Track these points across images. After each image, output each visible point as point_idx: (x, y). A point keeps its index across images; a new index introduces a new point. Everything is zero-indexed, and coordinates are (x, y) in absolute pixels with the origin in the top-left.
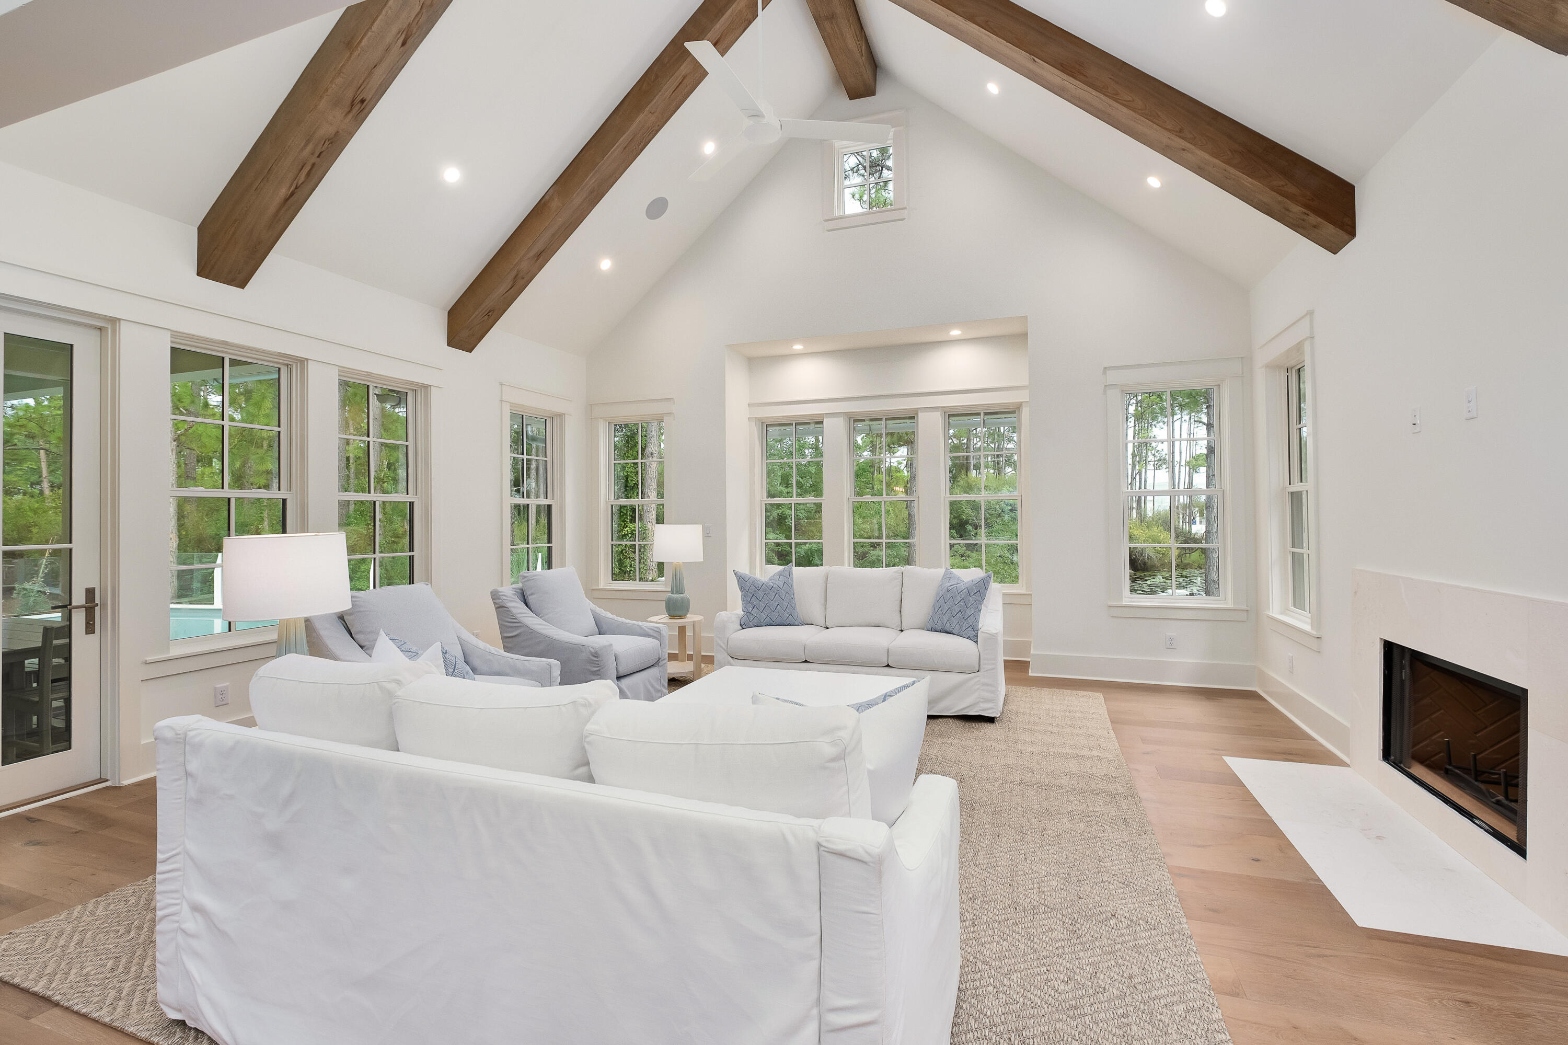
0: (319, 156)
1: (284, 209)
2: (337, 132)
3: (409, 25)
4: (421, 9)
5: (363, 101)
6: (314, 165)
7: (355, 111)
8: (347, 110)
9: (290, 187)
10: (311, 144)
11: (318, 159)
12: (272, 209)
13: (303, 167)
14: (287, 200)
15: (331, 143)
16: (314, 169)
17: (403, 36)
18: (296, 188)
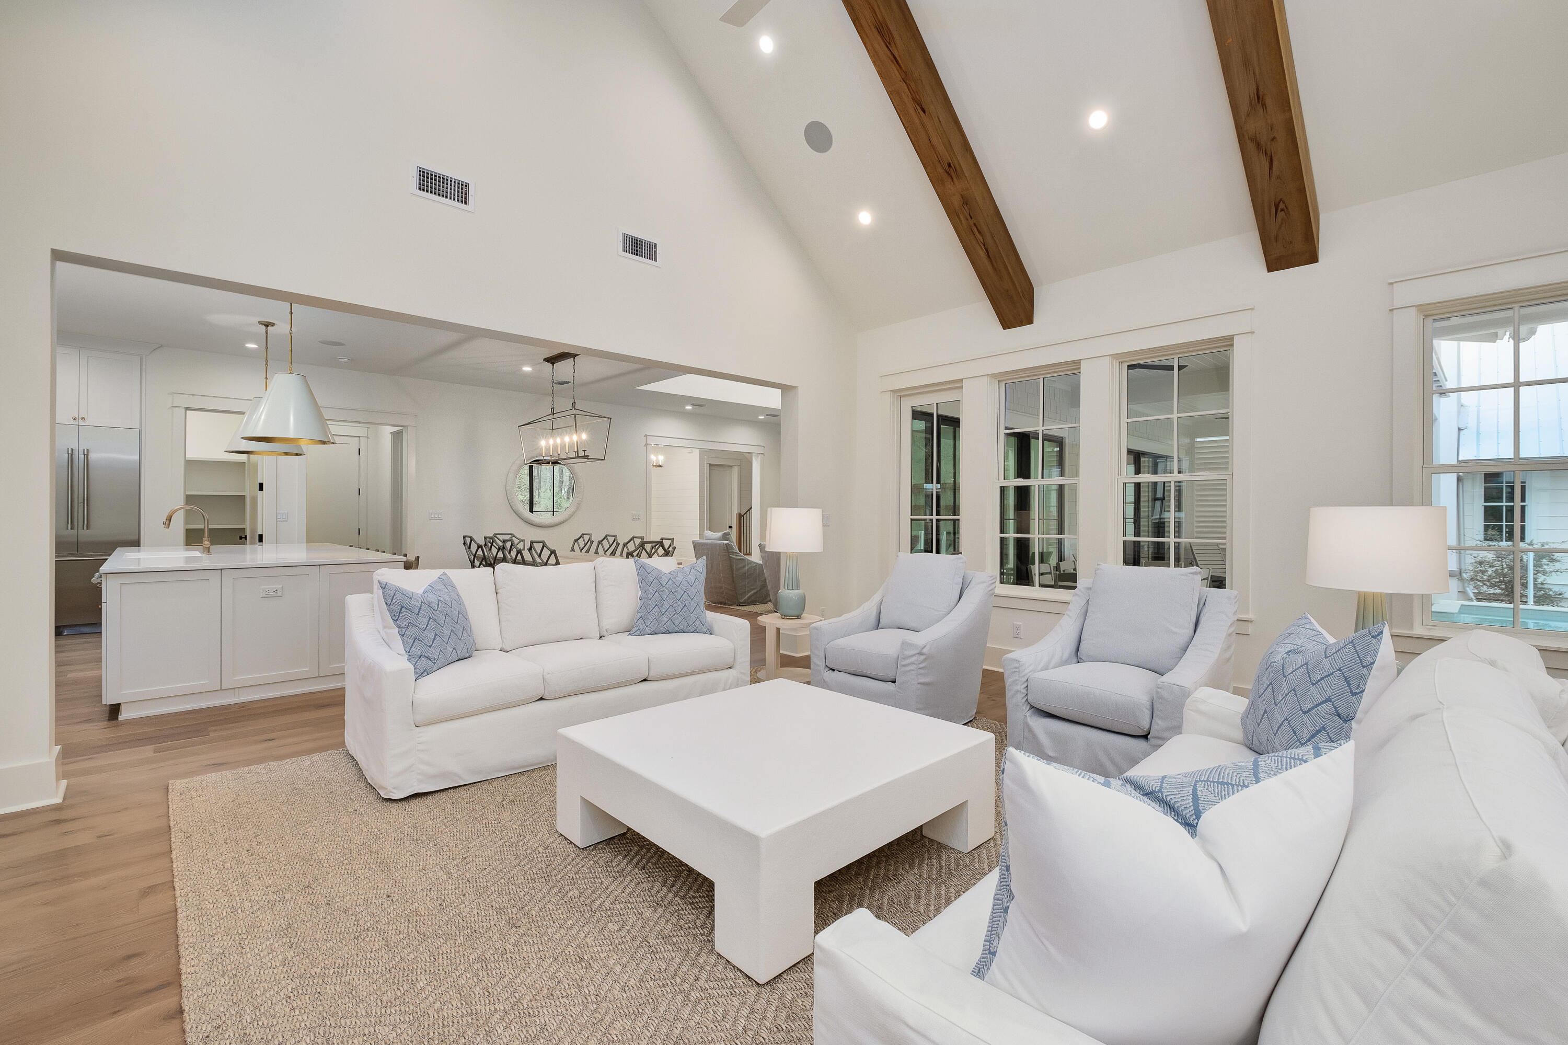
0: (971, 218)
1: (994, 261)
2: (962, 195)
3: (913, 99)
4: (906, 83)
5: (949, 165)
6: (975, 225)
7: (953, 173)
8: (950, 180)
9: (981, 248)
10: (960, 215)
11: (973, 219)
12: (990, 268)
13: (972, 231)
14: (989, 256)
15: (967, 204)
16: (978, 226)
17: (918, 107)
18: (984, 245)
